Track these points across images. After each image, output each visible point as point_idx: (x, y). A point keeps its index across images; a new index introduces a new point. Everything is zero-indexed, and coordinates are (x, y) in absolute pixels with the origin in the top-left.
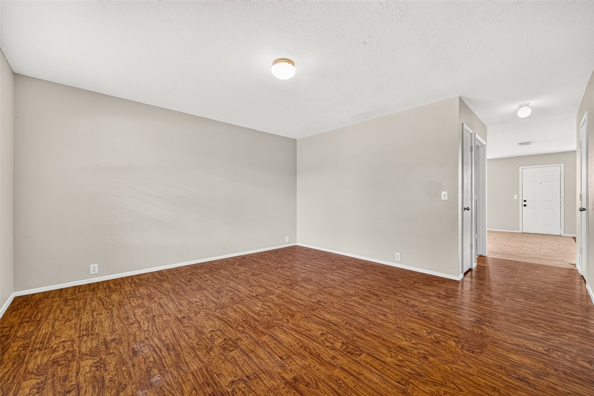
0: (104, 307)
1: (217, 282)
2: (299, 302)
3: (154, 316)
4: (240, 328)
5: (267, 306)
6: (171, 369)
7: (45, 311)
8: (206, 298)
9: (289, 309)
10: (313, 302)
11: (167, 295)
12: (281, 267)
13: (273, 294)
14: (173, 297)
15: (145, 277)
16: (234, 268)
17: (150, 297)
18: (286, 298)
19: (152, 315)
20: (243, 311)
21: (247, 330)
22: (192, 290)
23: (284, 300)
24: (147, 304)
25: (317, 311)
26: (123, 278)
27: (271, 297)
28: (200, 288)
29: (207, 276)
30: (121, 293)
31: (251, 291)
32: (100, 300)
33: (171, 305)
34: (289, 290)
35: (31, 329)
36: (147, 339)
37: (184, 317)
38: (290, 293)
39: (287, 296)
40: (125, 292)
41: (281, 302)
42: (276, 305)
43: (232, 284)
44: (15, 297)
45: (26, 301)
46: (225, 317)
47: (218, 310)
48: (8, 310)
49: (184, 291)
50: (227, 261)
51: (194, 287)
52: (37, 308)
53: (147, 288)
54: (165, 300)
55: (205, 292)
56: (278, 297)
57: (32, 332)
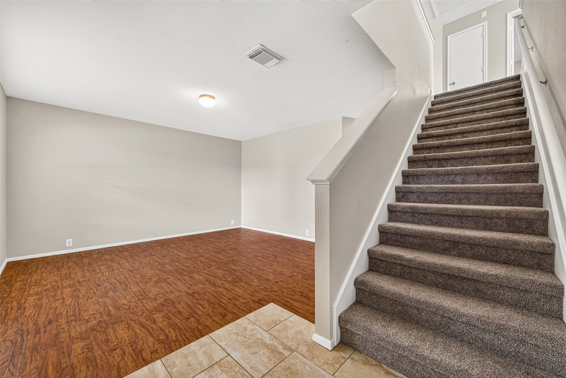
0: (77, 266)
1: (165, 251)
3: (113, 269)
4: (171, 274)
6: (121, 291)
7: (34, 269)
8: (154, 260)
11: (125, 259)
12: (219, 242)
14: (129, 260)
15: (109, 249)
16: (182, 243)
17: (112, 260)
19: (112, 269)
20: (177, 266)
21: (175, 274)
22: (145, 256)
24: (109, 263)
26: (92, 250)
28: (151, 254)
29: (159, 248)
30: (90, 258)
31: (188, 256)
32: (74, 262)
33: (127, 264)
35: (26, 277)
36: (107, 279)
37: (134, 270)
40: (93, 258)
43: (175, 252)
44: (8, 262)
45: (17, 264)
46: (163, 269)
47: (160, 266)
48: (5, 269)
49: (138, 256)
50: (178, 239)
51: (146, 254)
52: (27, 267)
53: (110, 255)
54: (123, 261)
55: (154, 257)
57: (27, 278)
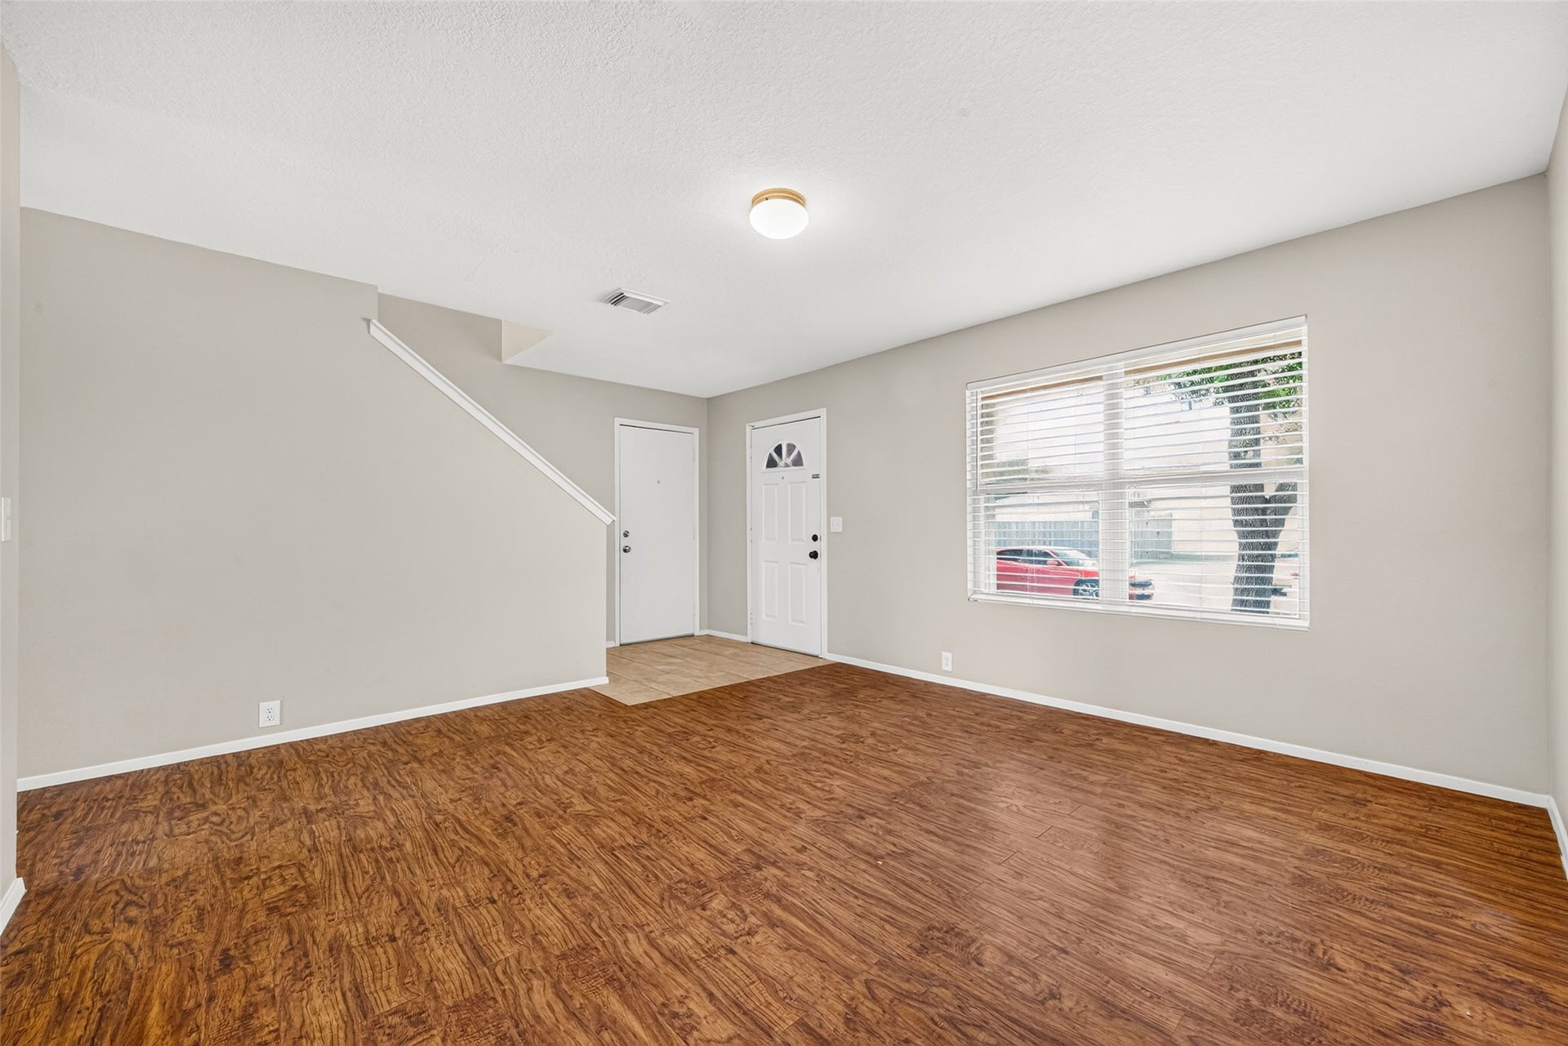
2: (740, 799)
5: (819, 789)
9: (765, 782)
10: (704, 797)
13: (816, 821)
18: (775, 810)
23: (779, 803)
25: (705, 778)
27: (818, 813)
34: (766, 836)
38: (763, 825)
39: (773, 816)
41: (788, 799)
42: (799, 791)
56: (798, 814)
